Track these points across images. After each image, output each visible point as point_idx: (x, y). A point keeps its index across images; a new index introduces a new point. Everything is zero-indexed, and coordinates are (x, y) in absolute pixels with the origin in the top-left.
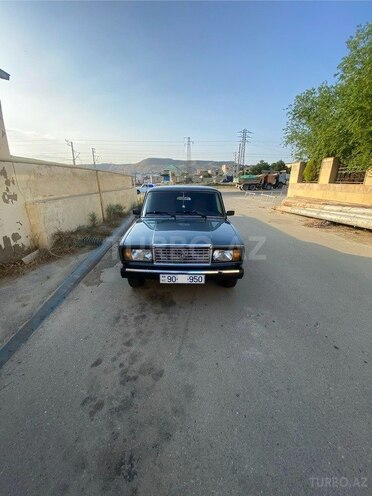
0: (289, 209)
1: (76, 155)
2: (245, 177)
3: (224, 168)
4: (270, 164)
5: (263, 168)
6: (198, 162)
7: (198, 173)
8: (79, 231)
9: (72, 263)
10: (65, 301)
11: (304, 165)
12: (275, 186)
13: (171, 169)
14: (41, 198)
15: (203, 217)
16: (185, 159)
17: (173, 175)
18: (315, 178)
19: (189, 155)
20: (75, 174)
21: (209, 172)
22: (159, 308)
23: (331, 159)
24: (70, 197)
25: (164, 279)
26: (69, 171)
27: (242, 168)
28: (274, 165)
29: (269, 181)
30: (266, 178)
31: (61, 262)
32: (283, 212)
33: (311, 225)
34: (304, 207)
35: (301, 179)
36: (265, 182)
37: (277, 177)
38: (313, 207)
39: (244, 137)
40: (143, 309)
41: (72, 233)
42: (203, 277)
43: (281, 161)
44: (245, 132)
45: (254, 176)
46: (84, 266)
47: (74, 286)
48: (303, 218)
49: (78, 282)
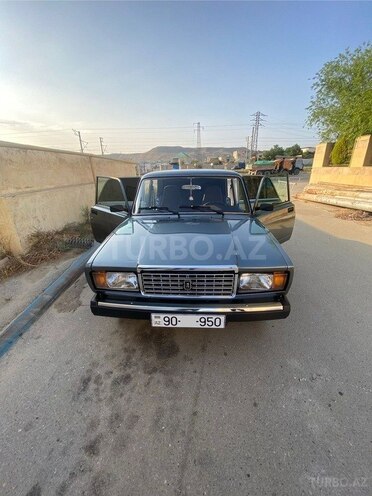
0: (314, 197)
1: (84, 144)
2: (259, 162)
3: (235, 154)
4: (284, 148)
5: (277, 153)
6: (209, 149)
7: (208, 160)
8: (66, 230)
9: (48, 275)
10: (20, 342)
11: (331, 146)
12: (291, 172)
13: (181, 157)
14: (12, 191)
15: (219, 213)
16: (195, 146)
17: (183, 163)
18: (345, 160)
19: (199, 142)
20: (62, 161)
21: (220, 159)
22: (152, 359)
23: (368, 137)
24: (55, 188)
25: (158, 321)
26: (53, 157)
27: (255, 154)
28: (289, 150)
29: (284, 167)
30: (282, 163)
31: (36, 272)
32: (307, 201)
33: (345, 217)
34: (332, 195)
35: (328, 162)
36: (281, 168)
37: (293, 163)
38: (344, 195)
39: (258, 120)
40: (127, 363)
41: (57, 233)
42: (223, 318)
43: (297, 146)
44: (258, 114)
45: (269, 162)
46: (62, 280)
47: (40, 314)
48: (333, 209)
49: (46, 306)
